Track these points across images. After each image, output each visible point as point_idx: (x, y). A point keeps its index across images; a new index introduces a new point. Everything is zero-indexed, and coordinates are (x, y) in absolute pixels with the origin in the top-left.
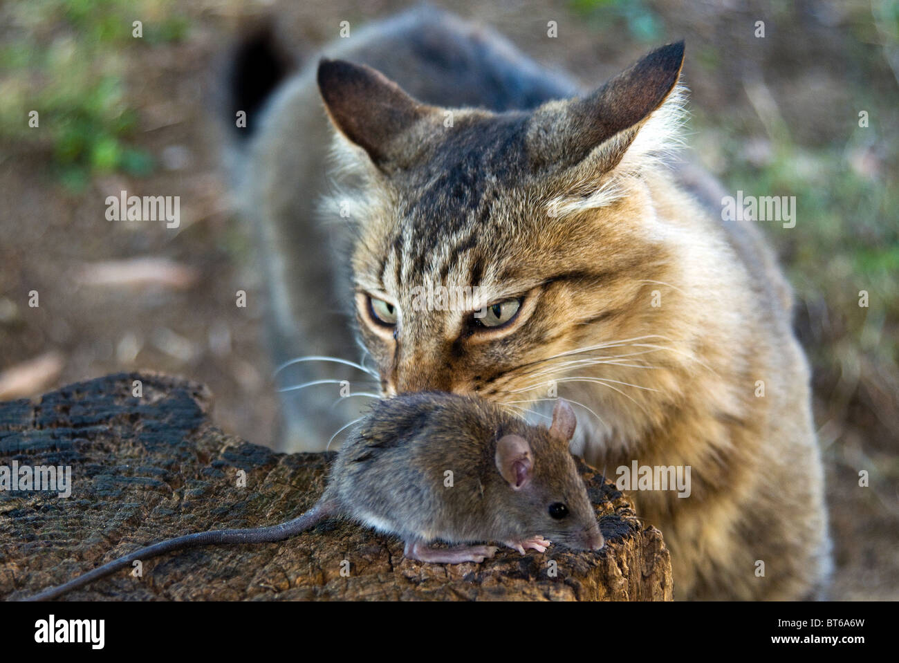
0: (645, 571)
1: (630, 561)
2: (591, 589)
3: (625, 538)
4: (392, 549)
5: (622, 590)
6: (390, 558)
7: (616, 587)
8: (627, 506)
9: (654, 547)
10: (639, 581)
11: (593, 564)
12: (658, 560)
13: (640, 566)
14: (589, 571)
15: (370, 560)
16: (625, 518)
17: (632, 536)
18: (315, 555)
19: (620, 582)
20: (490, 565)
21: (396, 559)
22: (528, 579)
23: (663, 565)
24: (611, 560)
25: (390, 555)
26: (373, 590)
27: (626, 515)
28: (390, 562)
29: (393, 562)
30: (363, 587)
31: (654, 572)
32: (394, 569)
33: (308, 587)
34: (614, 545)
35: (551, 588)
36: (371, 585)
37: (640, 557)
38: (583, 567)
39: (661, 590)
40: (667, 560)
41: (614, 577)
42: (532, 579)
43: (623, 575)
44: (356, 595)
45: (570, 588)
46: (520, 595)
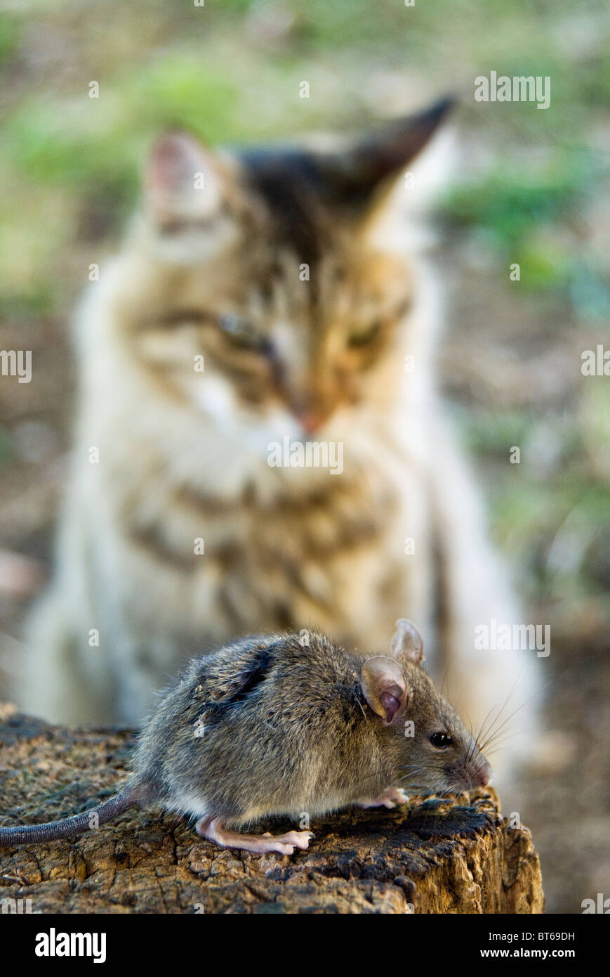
0: (506, 880)
1: (484, 863)
2: (431, 895)
3: (479, 832)
4: (180, 839)
5: (473, 900)
6: (175, 849)
7: (465, 896)
8: (488, 797)
9: (519, 849)
10: (498, 892)
11: (434, 862)
12: (524, 865)
13: (499, 873)
14: (427, 871)
15: (150, 850)
16: (482, 811)
17: (488, 832)
18: (80, 842)
19: (470, 889)
20: (301, 860)
21: (182, 851)
22: (347, 878)
23: (530, 873)
24: (458, 859)
25: (176, 845)
26: (147, 884)
27: (484, 806)
28: (174, 854)
29: (179, 854)
30: (134, 882)
31: (517, 881)
32: (179, 862)
33: (64, 880)
34: (463, 841)
35: (375, 888)
36: (145, 879)
37: (500, 860)
38: (420, 865)
39: (527, 904)
40: (535, 866)
41: (463, 882)
42: (353, 878)
43: (475, 880)
44: (124, 890)
45: (400, 888)
46: (333, 896)
